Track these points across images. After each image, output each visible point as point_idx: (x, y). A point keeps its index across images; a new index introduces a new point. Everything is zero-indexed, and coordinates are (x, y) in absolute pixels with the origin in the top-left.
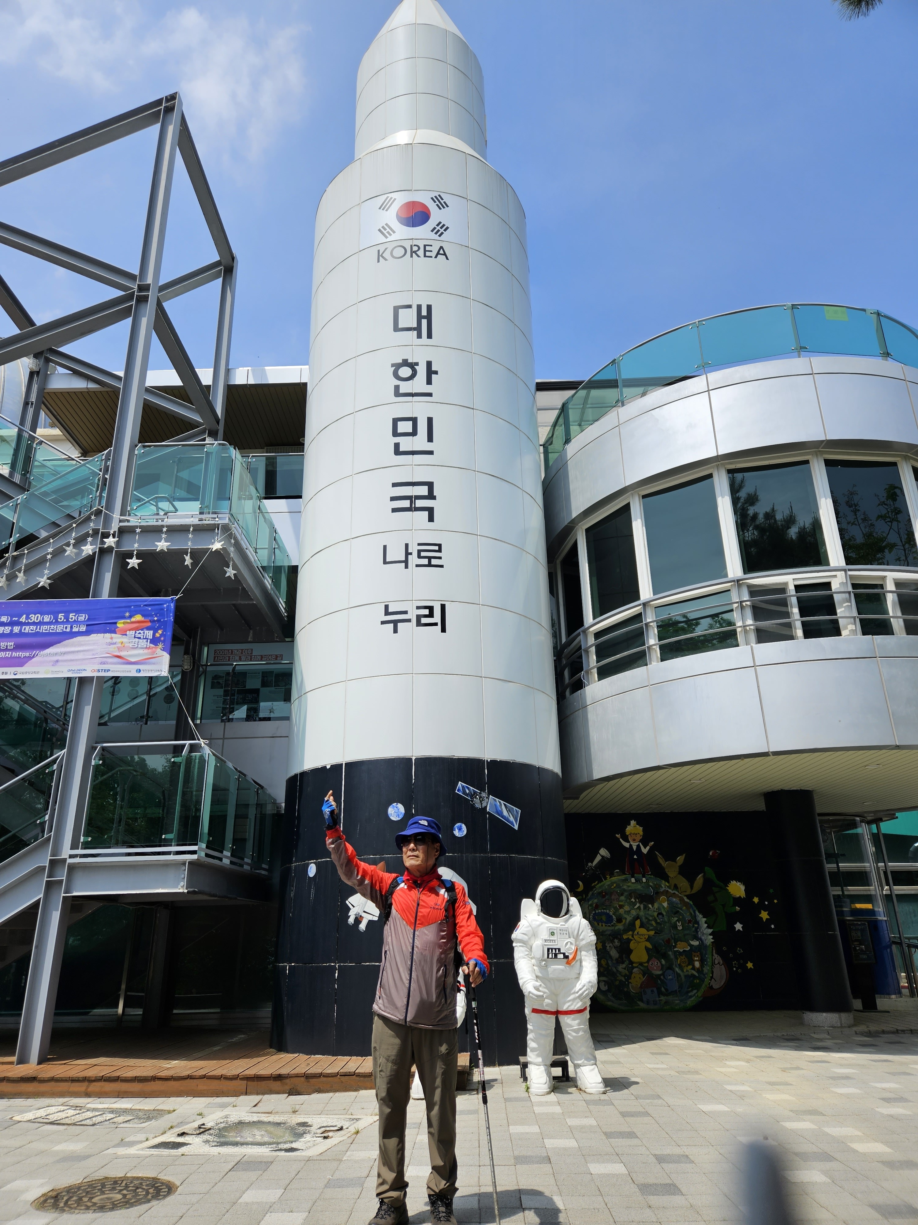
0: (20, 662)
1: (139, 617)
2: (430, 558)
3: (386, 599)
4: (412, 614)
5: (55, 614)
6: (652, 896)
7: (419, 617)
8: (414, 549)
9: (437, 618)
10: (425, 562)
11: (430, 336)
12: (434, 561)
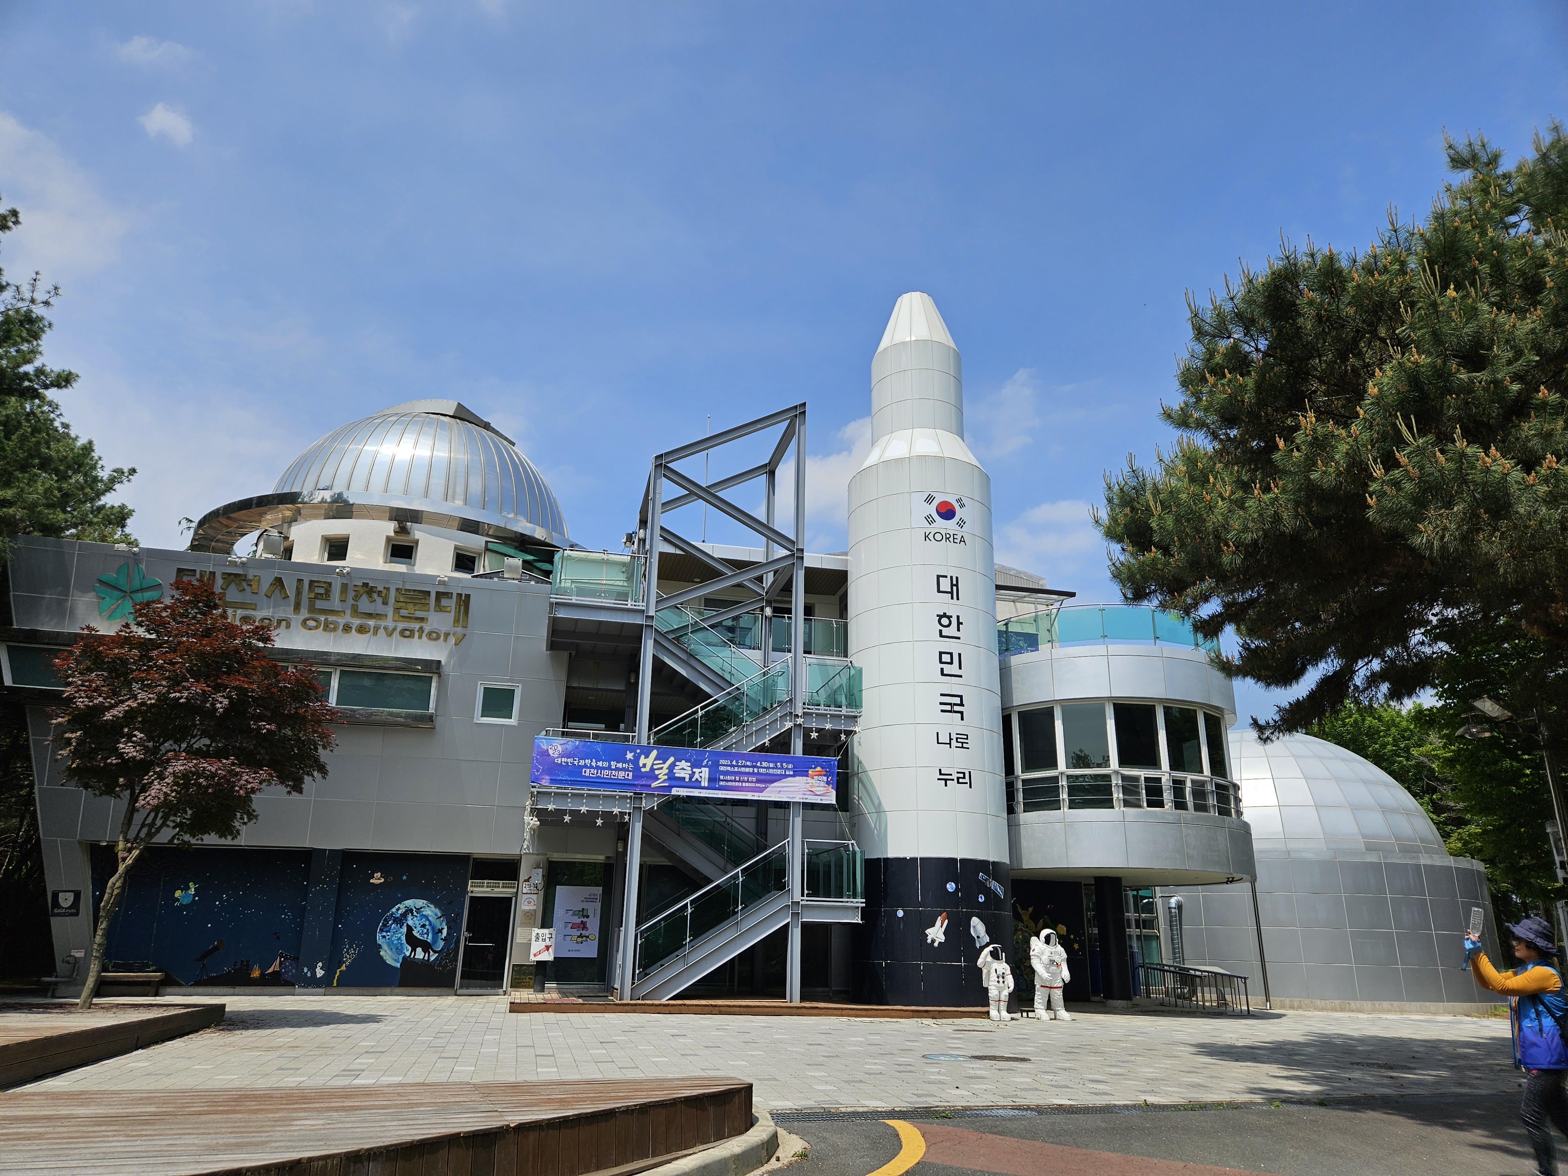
0: (761, 790)
1: (819, 769)
2: (962, 743)
3: (940, 766)
4: (955, 776)
5: (776, 763)
7: (958, 778)
8: (954, 737)
9: (967, 780)
10: (960, 745)
11: (958, 599)
12: (965, 745)
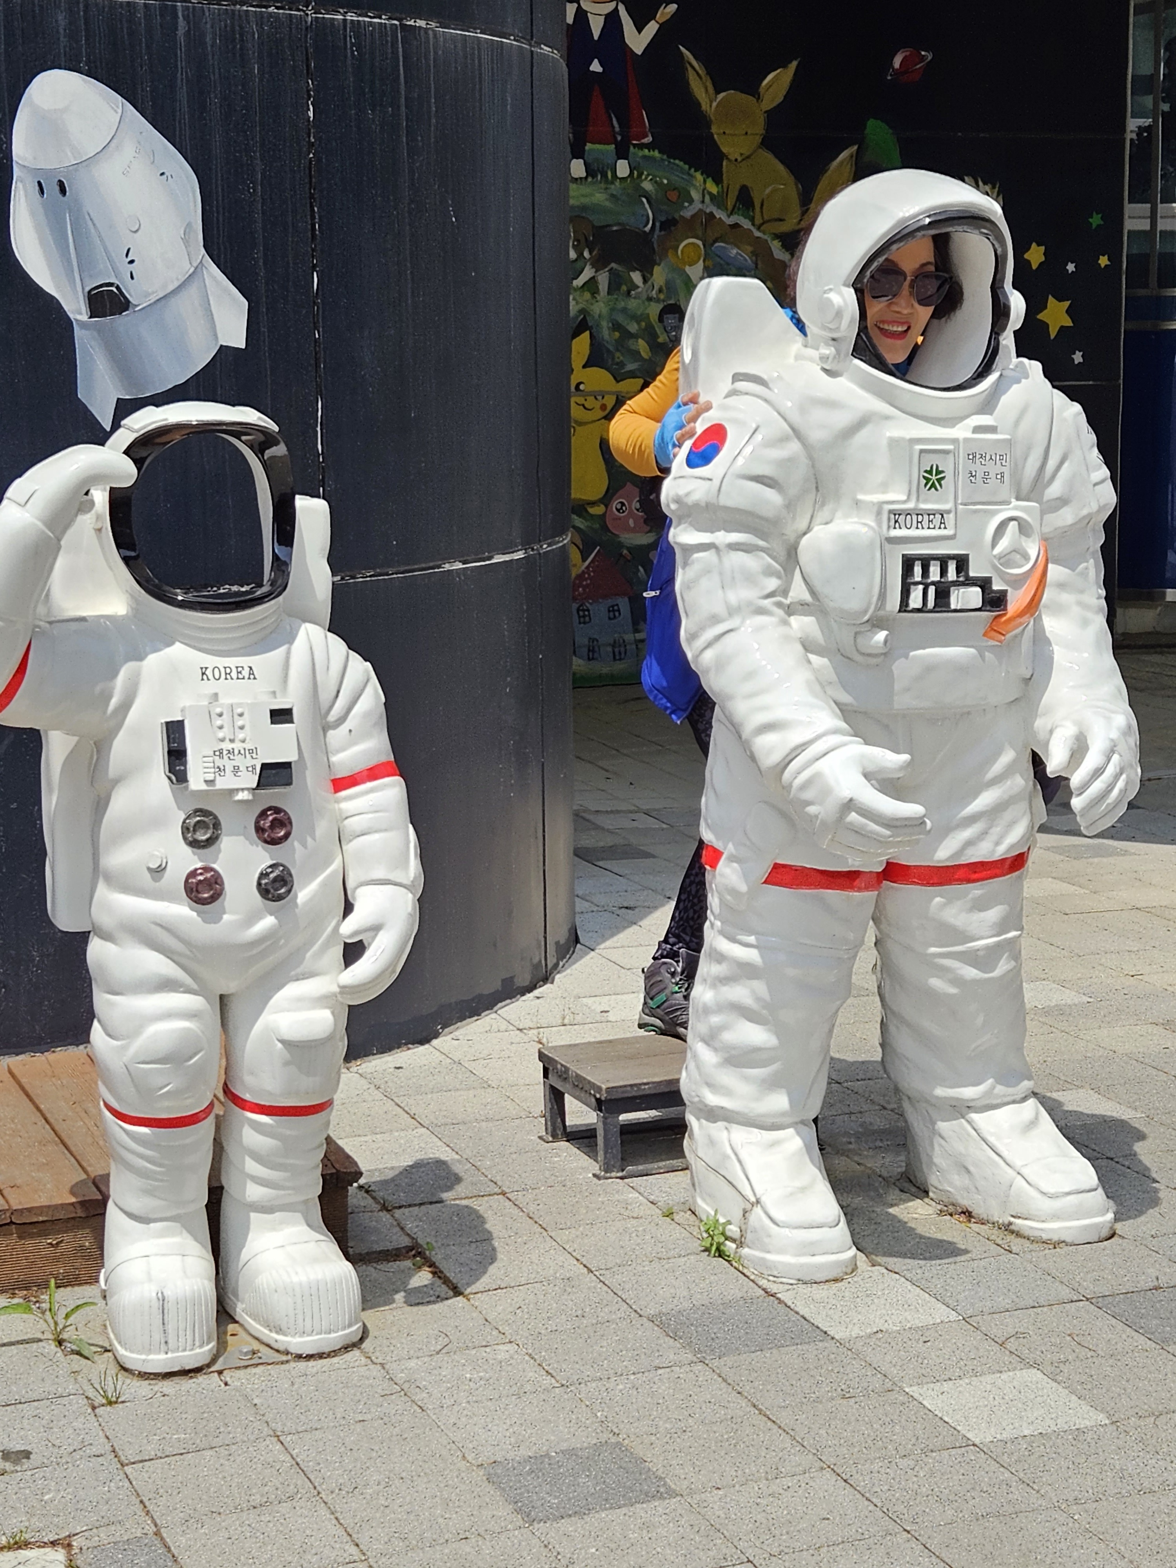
6: (646, 238)
